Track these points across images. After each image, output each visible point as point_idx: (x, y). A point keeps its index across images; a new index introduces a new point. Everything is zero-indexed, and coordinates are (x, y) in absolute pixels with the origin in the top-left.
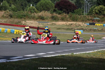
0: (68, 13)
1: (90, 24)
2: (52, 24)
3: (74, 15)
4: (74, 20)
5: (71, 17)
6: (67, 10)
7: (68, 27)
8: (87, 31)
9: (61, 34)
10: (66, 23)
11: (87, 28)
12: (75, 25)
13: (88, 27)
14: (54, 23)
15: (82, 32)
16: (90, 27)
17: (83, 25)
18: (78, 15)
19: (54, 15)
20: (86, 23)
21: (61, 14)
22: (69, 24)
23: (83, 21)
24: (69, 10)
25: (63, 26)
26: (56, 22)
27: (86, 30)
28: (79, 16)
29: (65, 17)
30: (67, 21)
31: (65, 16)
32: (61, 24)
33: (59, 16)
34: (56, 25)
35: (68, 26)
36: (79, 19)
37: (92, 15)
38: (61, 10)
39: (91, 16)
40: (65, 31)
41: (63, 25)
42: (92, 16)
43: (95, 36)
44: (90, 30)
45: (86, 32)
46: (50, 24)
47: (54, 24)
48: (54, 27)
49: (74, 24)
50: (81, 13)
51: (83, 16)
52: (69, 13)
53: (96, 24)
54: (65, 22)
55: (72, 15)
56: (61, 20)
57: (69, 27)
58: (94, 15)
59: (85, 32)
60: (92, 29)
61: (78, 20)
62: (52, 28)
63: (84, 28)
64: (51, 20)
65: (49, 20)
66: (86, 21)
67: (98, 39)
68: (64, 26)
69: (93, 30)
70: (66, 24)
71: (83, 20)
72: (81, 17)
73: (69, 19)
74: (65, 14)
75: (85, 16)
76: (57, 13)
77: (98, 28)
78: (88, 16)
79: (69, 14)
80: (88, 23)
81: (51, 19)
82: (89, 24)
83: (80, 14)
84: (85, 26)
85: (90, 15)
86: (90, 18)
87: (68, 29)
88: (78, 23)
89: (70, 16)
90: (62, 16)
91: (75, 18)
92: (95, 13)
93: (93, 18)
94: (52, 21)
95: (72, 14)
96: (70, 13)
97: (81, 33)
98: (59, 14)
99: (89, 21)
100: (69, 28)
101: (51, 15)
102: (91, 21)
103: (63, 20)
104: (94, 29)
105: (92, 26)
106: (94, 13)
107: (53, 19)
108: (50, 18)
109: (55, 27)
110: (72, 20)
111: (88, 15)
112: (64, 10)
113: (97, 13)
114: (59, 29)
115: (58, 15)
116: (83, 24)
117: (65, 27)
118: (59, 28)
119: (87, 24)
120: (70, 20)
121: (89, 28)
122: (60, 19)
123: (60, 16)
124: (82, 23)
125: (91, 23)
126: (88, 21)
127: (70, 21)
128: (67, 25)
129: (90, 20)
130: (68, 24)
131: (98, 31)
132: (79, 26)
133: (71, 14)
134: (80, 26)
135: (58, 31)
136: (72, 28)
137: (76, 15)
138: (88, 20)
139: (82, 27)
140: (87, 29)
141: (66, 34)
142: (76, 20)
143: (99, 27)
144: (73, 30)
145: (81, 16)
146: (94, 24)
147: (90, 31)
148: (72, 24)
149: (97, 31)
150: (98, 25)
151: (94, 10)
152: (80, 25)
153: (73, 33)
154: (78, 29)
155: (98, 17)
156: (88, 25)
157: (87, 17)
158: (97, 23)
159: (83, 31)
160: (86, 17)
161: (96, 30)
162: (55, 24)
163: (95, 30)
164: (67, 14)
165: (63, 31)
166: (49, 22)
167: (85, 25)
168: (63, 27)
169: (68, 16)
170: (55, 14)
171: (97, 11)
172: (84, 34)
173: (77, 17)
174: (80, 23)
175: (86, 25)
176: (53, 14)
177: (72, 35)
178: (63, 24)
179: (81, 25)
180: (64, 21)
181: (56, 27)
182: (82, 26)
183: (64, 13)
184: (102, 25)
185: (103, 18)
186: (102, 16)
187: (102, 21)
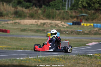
0: (40, 7)
1: (74, 24)
2: (15, 23)
3: (49, 10)
4: (49, 17)
5: (44, 12)
8: (67, 33)
9: (25, 38)
10: (36, 22)
12: (49, 25)
13: (70, 28)
14: (17, 21)
16: (72, 28)
17: (63, 25)
18: (56, 9)
19: (18, 10)
21: (30, 8)
22: (41, 23)
23: (63, 19)
25: (31, 27)
26: (21, 19)
28: (57, 11)
29: (35, 12)
31: (36, 10)
32: (28, 24)
33: (26, 11)
34: (21, 24)
35: (39, 26)
36: (57, 16)
37: (77, 9)
39: (75, 12)
40: (33, 34)
41: (31, 24)
42: (77, 11)
43: (78, 41)
44: (72, 32)
45: (65, 35)
46: (11, 23)
47: (17, 22)
48: (16, 27)
49: (49, 23)
50: (61, 7)
51: (64, 12)
53: (82, 24)
54: (34, 21)
55: (46, 10)
56: (29, 17)
57: (40, 28)
58: (80, 9)
59: (63, 35)
60: (74, 31)
61: (56, 18)
62: (14, 29)
63: (62, 29)
64: (13, 17)
65: (11, 16)
66: (68, 19)
67: (81, 46)
68: (32, 26)
69: (75, 33)
70: (35, 24)
72: (60, 13)
73: (41, 16)
74: (35, 8)
75: (67, 12)
76: (22, 7)
77: (84, 30)
78: (72, 11)
79: (42, 8)
81: (14, 16)
82: (71, 23)
83: (59, 9)
84: (65, 27)
85: (75, 9)
86: (74, 14)
87: (37, 31)
88: (54, 22)
89: (44, 10)
92: (82, 7)
94: (15, 18)
95: (47, 8)
96: (43, 6)
98: (27, 7)
101: (13, 9)
102: (75, 19)
103: (32, 17)
104: (77, 31)
105: (75, 26)
106: (80, 6)
107: (17, 16)
108: (13, 14)
109: (18, 28)
110: (46, 17)
111: (71, 9)
113: (84, 7)
114: (24, 30)
115: (24, 9)
116: (63, 23)
117: (34, 28)
118: (23, 29)
119: (69, 23)
120: (43, 18)
121: (70, 30)
122: (28, 15)
123: (29, 11)
124: (61, 22)
125: (75, 21)
126: (71, 19)
128: (37, 25)
129: (74, 17)
130: (39, 24)
131: (83, 33)
132: (57, 27)
133: (44, 8)
134: (58, 26)
135: (23, 33)
136: (44, 30)
137: (53, 9)
138: (71, 17)
139: (60, 29)
140: (67, 31)
141: (33, 39)
143: (86, 28)
144: (45, 33)
145: (60, 11)
146: (79, 24)
147: (71, 34)
148: (44, 24)
149: (82, 35)
150: (85, 24)
151: (80, 2)
153: (44, 36)
155: (86, 13)
156: (70, 25)
157: (70, 13)
158: (85, 23)
159: (60, 34)
161: (81, 33)
162: (19, 23)
163: (78, 33)
164: (38, 8)
165: (30, 33)
166: (10, 21)
169: (40, 11)
170: (19, 8)
171: (84, 4)
173: (55, 14)
174: (58, 22)
175: (67, 25)
176: (17, 8)
177: (42, 39)
178: (31, 23)
179: (60, 25)
180: (34, 19)
181: (20, 27)
182: (61, 27)
183: (34, 6)
184: (92, 24)
185: (94, 14)
186: (93, 11)
187: (93, 19)
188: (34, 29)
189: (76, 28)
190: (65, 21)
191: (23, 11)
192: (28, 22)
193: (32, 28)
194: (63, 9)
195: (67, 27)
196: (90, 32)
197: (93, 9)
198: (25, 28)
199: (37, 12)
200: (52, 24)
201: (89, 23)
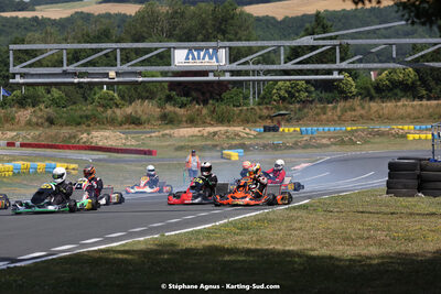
0: (205, 102)
1: (267, 129)
2: (164, 136)
3: (222, 107)
4: (223, 119)
5: (213, 112)
6: (203, 94)
8: (256, 149)
10: (199, 131)
11: (255, 142)
12: (224, 135)
13: (260, 139)
14: (167, 132)
15: (242, 154)
16: (264, 138)
17: (247, 134)
18: (234, 106)
19: (166, 111)
20: (255, 126)
22: (209, 133)
23: (246, 121)
24: (208, 95)
25: (192, 141)
26: (173, 129)
28: (235, 109)
29: (197, 113)
30: (204, 124)
31: (198, 110)
32: (186, 136)
33: (181, 111)
34: (174, 137)
35: (206, 138)
36: (235, 117)
37: (270, 103)
38: (186, 95)
39: (267, 108)
41: (192, 136)
42: (270, 107)
44: (264, 146)
45: (252, 152)
47: (167, 134)
48: (167, 144)
49: (222, 132)
50: (242, 101)
51: (247, 109)
52: (207, 103)
53: (281, 129)
54: (197, 129)
55: (217, 108)
56: (186, 122)
57: (208, 143)
58: (275, 103)
61: (234, 122)
62: (162, 147)
63: (248, 143)
64: (160, 125)
65: (155, 124)
66: (255, 122)
68: (194, 138)
69: (270, 147)
70: (199, 134)
72: (241, 111)
73: (208, 120)
74: (197, 106)
75: (252, 109)
76: (174, 105)
77: (285, 141)
78: (261, 107)
79: (209, 106)
80: (259, 126)
81: (160, 122)
82: (262, 129)
83: (238, 104)
84: (252, 137)
85: (266, 103)
86: (265, 112)
88: (231, 129)
89: (212, 109)
90: (189, 112)
91: (224, 115)
92: (278, 99)
93: (274, 112)
94: (162, 127)
95: (217, 104)
96: (211, 102)
98: (182, 106)
99: (263, 120)
100: (206, 145)
101: (159, 110)
102: (269, 121)
103: (192, 122)
104: (273, 143)
105: (269, 135)
106: (275, 98)
107: (166, 122)
108: (158, 119)
109: (170, 145)
110: (217, 120)
111: (259, 104)
112: (194, 94)
113: (283, 99)
115: (178, 110)
116: (247, 130)
117: (197, 144)
118: (179, 147)
119: (258, 130)
120: (212, 123)
121: (262, 142)
122: (184, 119)
123: (185, 113)
124: (244, 129)
125: (267, 125)
126: (260, 121)
127: (212, 125)
128: (202, 136)
129: (267, 118)
130: (205, 134)
131: (283, 148)
132: (237, 138)
133: (213, 104)
135: (179, 153)
136: (217, 146)
137: (229, 105)
138: (260, 117)
139: (244, 141)
140: (257, 144)
142: (229, 121)
143: (288, 136)
144: (218, 151)
145: (240, 108)
146: (275, 129)
147: (263, 150)
148: (215, 133)
150: (286, 130)
151: (275, 91)
152: (237, 135)
153: (217, 158)
154: (230, 148)
155: (286, 109)
156: (260, 133)
157: (258, 111)
158: (285, 126)
159: (244, 151)
160: (255, 110)
161: (280, 147)
162: (170, 136)
163: (276, 147)
164: (202, 105)
166: (155, 132)
167: (252, 132)
168: (190, 144)
169: (205, 111)
170: (169, 108)
171: (282, 93)
173: (231, 114)
174: (238, 129)
175: (255, 133)
178: (192, 134)
179: (242, 134)
180: (196, 126)
181: (174, 143)
182: (244, 138)
183: (195, 103)
184: (298, 129)
185: (300, 110)
186: (298, 106)
187: (298, 119)
189: (271, 138)
190: (250, 125)
191: (175, 113)
192: (187, 132)
193: (194, 144)
194: (245, 104)
195: (255, 137)
196: (296, 143)
197: (298, 102)
198: (183, 144)
199: (201, 113)
200: (228, 134)
201: (292, 126)
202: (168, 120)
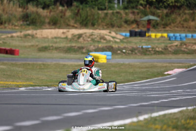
0: (69, 4)
1: (133, 34)
2: (26, 36)
3: (86, 10)
4: (85, 24)
5: (77, 14)
7: (69, 45)
8: (124, 53)
10: (63, 33)
11: (122, 46)
12: (89, 38)
13: (127, 43)
14: (30, 32)
15: (110, 57)
16: (130, 42)
17: (113, 38)
18: (99, 9)
19: (28, 11)
20: (120, 31)
21: (51, 8)
22: (74, 36)
23: (111, 26)
25: (56, 43)
26: (36, 29)
27: (122, 52)
28: (100, 12)
29: (61, 14)
30: (68, 26)
31: (62, 11)
33: (44, 12)
34: (37, 38)
35: (71, 40)
36: (100, 21)
37: (136, 7)
39: (133, 13)
40: (62, 55)
41: (56, 38)
42: (136, 11)
43: (147, 68)
44: (133, 50)
45: (120, 56)
46: (18, 37)
47: (29, 35)
48: (30, 44)
49: (88, 35)
50: (107, 4)
51: (113, 13)
54: (61, 31)
55: (81, 11)
56: (49, 23)
57: (74, 45)
58: (141, 7)
59: (117, 56)
60: (137, 48)
61: (99, 25)
62: (25, 47)
63: (115, 46)
64: (21, 25)
65: (16, 24)
66: (120, 26)
68: (58, 40)
69: (139, 51)
70: (63, 36)
71: (112, 24)
72: (106, 14)
73: (72, 22)
74: (61, 8)
75: (118, 13)
76: (37, 5)
77: (154, 46)
78: (127, 11)
79: (73, 8)
80: (124, 31)
81: (21, 23)
82: (128, 34)
83: (103, 7)
84: (118, 41)
85: (132, 8)
86: (131, 17)
87: (69, 50)
89: (76, 11)
90: (52, 13)
91: (89, 18)
92: (145, 3)
93: (141, 18)
94: (24, 27)
95: (81, 6)
96: (75, 3)
97: (107, 59)
98: (45, 7)
99: (129, 25)
100: (72, 47)
101: (21, 10)
102: (134, 26)
103: (54, 23)
104: (142, 48)
106: (141, 2)
107: (28, 23)
108: (20, 19)
109: (32, 46)
110: (80, 23)
113: (150, 3)
114: (44, 49)
115: (40, 10)
116: (113, 34)
117: (62, 45)
118: (43, 47)
119: (124, 34)
120: (76, 25)
121: (129, 46)
122: (47, 20)
123: (48, 14)
124: (110, 33)
126: (126, 25)
127: (76, 28)
128: (66, 38)
129: (132, 22)
130: (70, 37)
131: (152, 52)
132: (102, 41)
133: (77, 7)
134: (105, 39)
135: (42, 54)
136: (83, 48)
137: (93, 8)
138: (126, 22)
139: (111, 44)
140: (125, 48)
142: (93, 25)
143: (156, 42)
144: (84, 53)
145: (105, 11)
147: (132, 54)
148: (80, 36)
149: (152, 55)
150: (153, 35)
152: (102, 38)
154: (98, 50)
156: (126, 37)
158: (152, 32)
159: (112, 54)
160: (121, 14)
161: (149, 51)
162: (33, 36)
164: (66, 7)
165: (56, 54)
166: (16, 32)
167: (119, 36)
168: (54, 45)
169: (68, 13)
170: (32, 8)
172: (114, 62)
174: (104, 32)
175: (122, 38)
178: (55, 35)
179: (108, 38)
180: (59, 28)
181: (37, 44)
182: (110, 41)
183: (58, 4)
184: (165, 35)
185: (167, 15)
186: (165, 11)
187: (165, 25)
188: (64, 47)
190: (114, 29)
191: (37, 13)
192: (49, 33)
194: (110, 8)
195: (121, 41)
196: (166, 49)
199: (65, 15)
200: (93, 37)
201: (159, 32)
202: (31, 21)
